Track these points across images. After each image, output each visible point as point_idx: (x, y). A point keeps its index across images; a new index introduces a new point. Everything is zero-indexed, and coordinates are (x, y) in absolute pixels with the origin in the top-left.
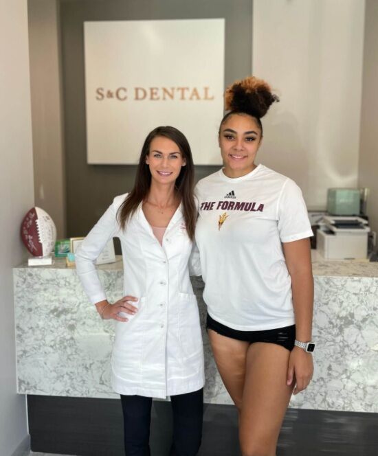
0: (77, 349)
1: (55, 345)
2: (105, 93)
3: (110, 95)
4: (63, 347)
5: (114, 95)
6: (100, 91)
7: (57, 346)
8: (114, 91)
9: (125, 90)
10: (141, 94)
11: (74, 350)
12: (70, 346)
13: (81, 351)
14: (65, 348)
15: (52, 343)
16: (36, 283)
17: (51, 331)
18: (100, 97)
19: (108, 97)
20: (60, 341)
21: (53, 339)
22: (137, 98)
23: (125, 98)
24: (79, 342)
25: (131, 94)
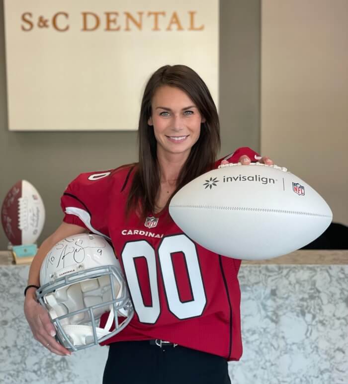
0: (70, 373)
1: (39, 369)
2: (35, 20)
3: (43, 23)
4: (50, 372)
5: (50, 23)
6: (27, 17)
7: (43, 371)
8: (49, 17)
9: (66, 15)
10: (91, 22)
11: (66, 375)
12: (61, 370)
13: (76, 376)
14: (54, 372)
15: (36, 368)
16: (13, 285)
17: (34, 350)
18: (27, 26)
19: (40, 26)
20: (47, 363)
21: (37, 361)
22: (85, 29)
23: (67, 28)
24: (72, 365)
25: (76, 22)
